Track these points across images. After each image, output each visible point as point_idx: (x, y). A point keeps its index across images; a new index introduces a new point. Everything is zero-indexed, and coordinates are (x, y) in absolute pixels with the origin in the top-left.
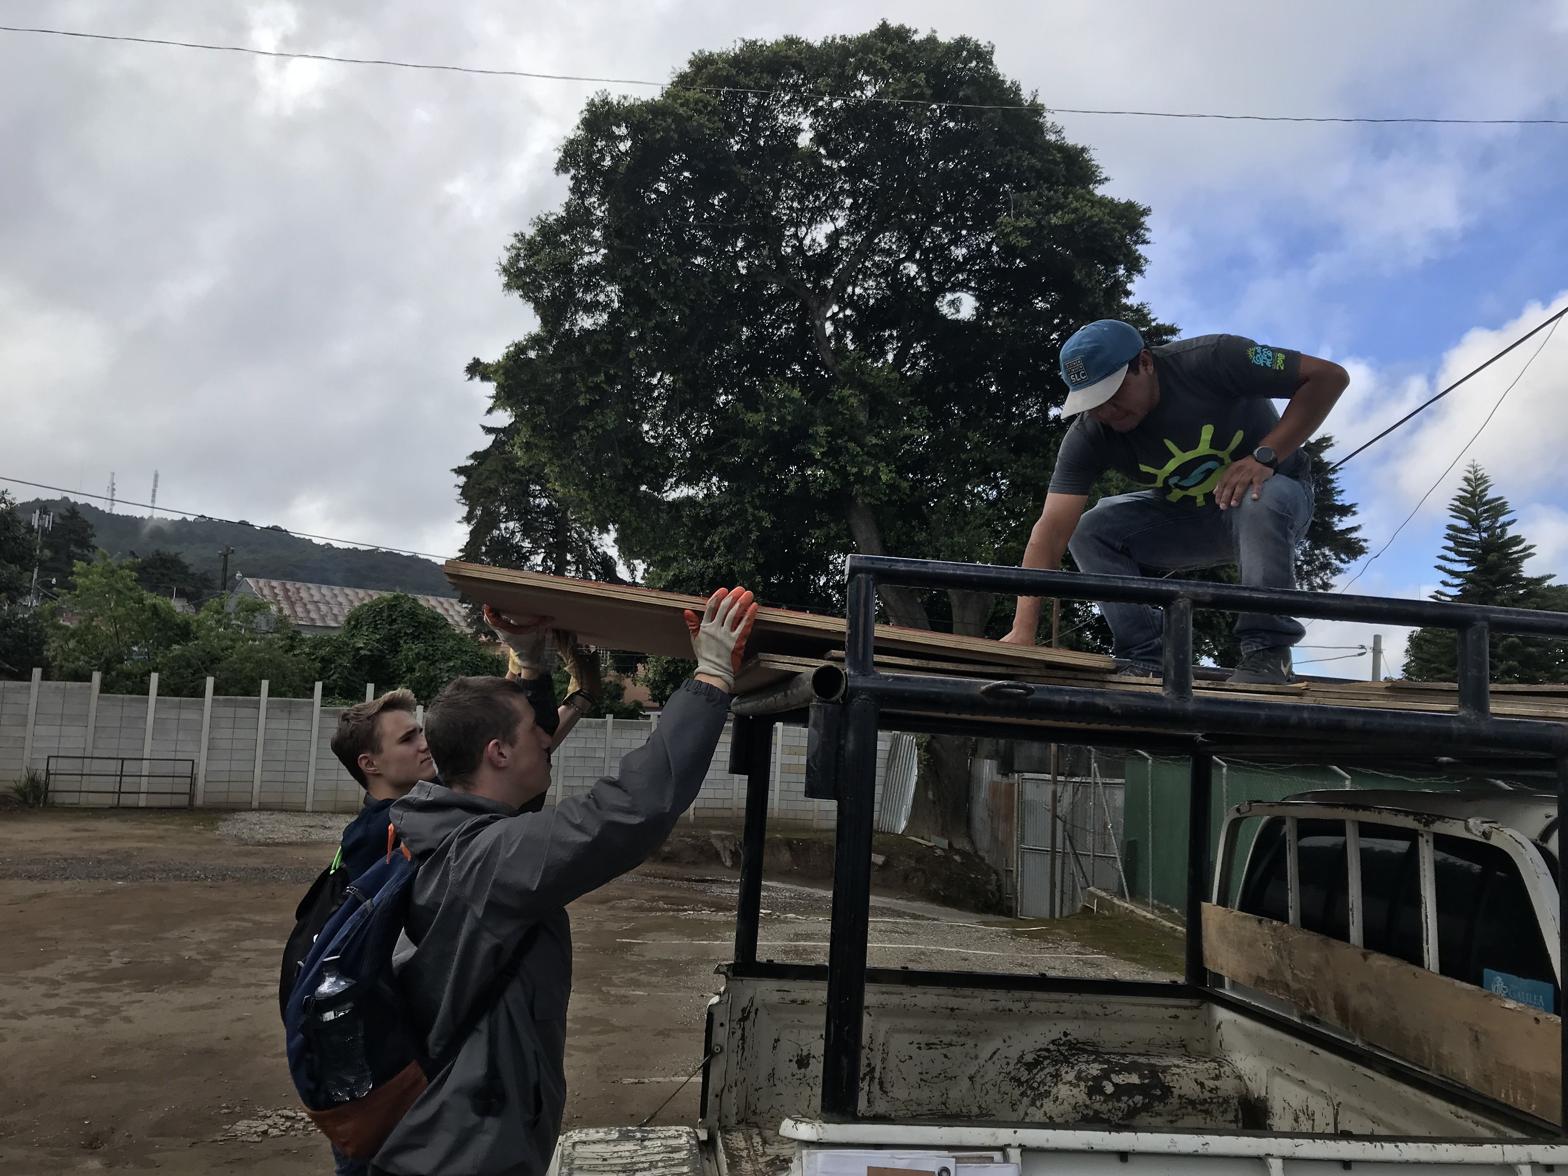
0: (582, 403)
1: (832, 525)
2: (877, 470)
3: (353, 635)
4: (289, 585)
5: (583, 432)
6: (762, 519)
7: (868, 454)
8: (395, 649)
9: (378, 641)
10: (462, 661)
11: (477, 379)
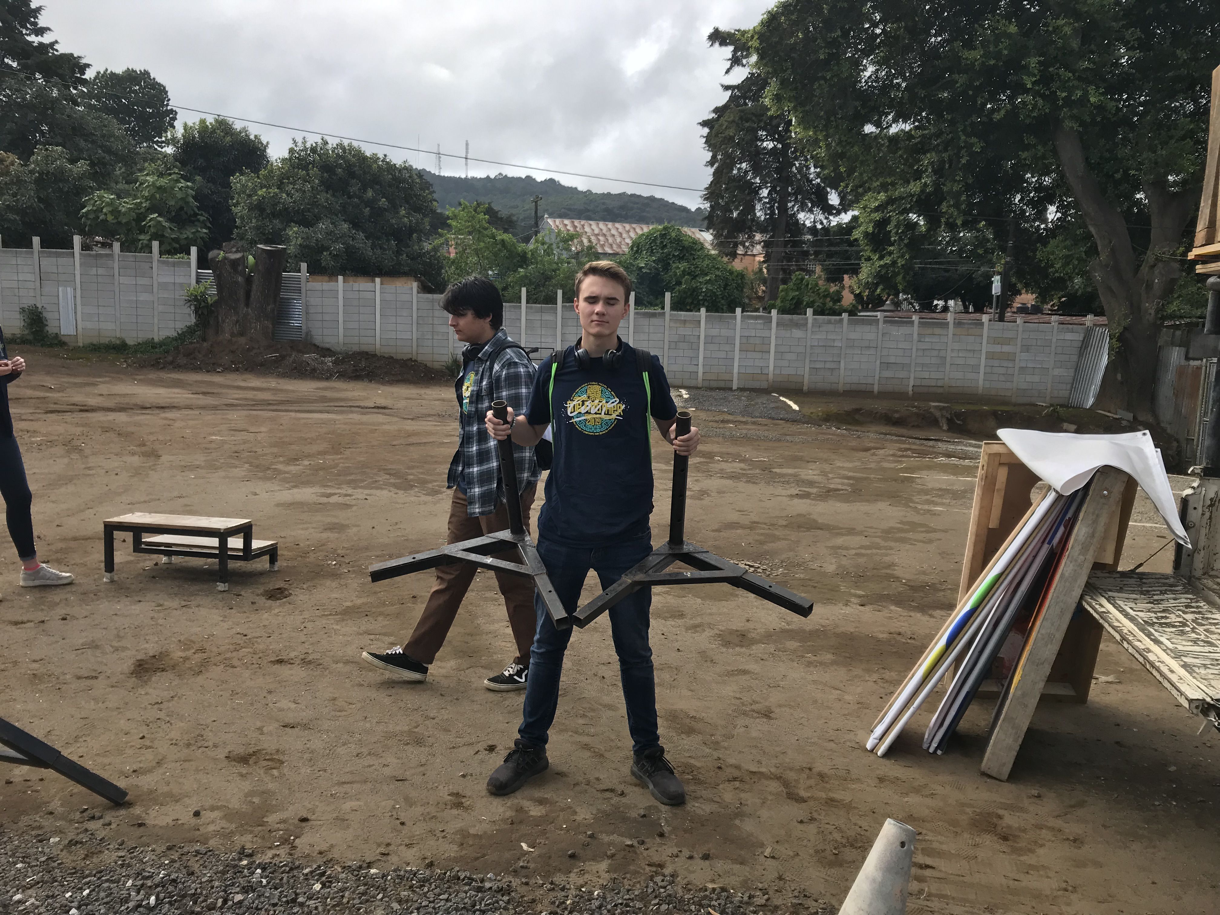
0: (822, 57)
1: (1039, 147)
2: (1086, 94)
3: (636, 258)
4: (576, 222)
5: (822, 82)
6: (972, 145)
7: (1080, 79)
8: (666, 267)
9: (654, 261)
10: (716, 276)
11: (717, 45)
